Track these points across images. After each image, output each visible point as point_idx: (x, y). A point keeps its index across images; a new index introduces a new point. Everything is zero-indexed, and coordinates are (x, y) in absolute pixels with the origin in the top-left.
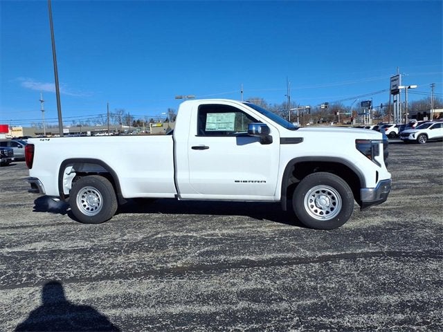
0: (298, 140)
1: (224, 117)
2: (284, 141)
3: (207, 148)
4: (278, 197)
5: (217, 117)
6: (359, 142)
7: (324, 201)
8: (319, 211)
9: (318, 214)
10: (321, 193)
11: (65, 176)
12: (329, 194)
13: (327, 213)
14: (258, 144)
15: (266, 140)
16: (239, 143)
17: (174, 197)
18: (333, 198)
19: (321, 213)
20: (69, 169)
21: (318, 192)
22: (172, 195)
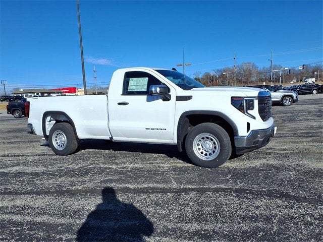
0: (188, 98)
1: (141, 81)
2: (179, 98)
3: (127, 104)
4: (175, 141)
5: (137, 81)
6: (234, 99)
7: (208, 146)
8: (204, 153)
9: (203, 155)
10: (206, 139)
11: (47, 123)
12: (212, 140)
13: (210, 154)
14: (161, 101)
15: (166, 98)
16: (148, 100)
17: (109, 139)
18: (214, 143)
19: (206, 155)
20: (49, 118)
21: (203, 138)
22: (108, 138)
